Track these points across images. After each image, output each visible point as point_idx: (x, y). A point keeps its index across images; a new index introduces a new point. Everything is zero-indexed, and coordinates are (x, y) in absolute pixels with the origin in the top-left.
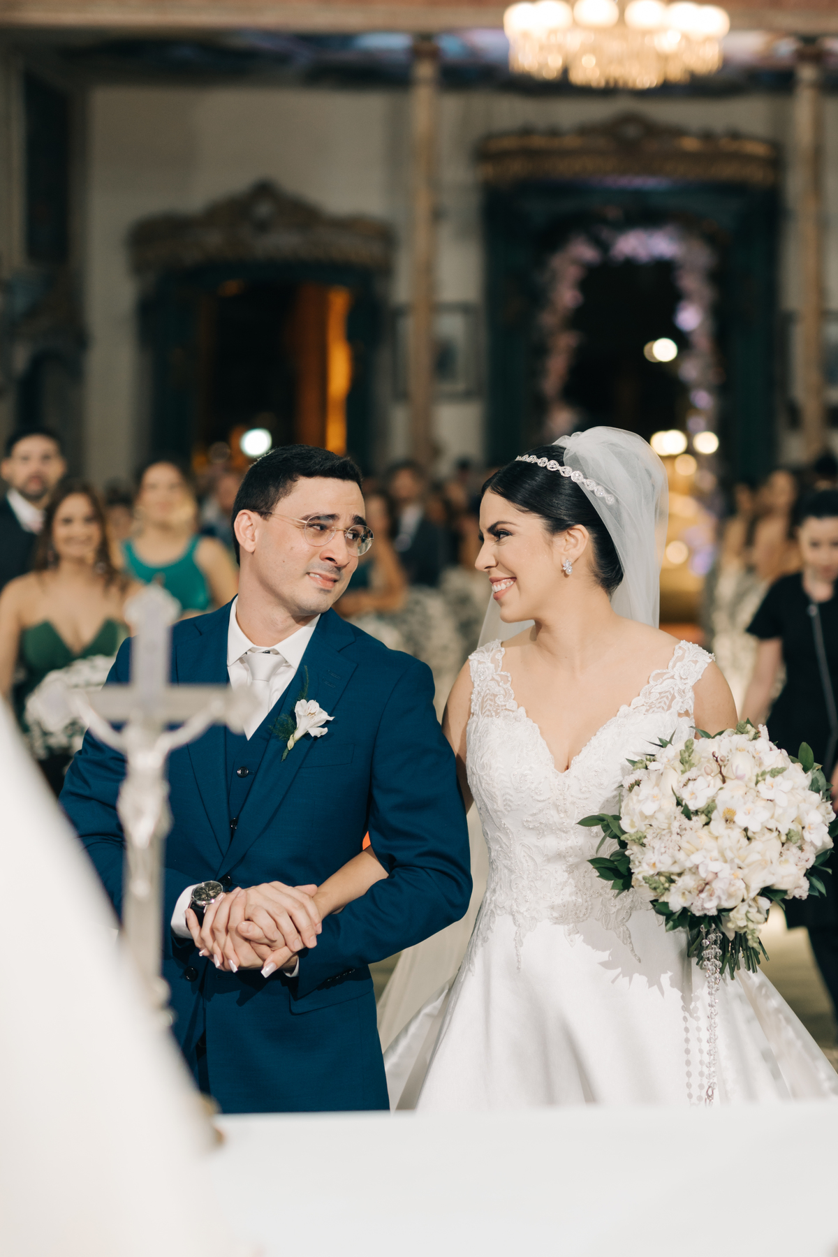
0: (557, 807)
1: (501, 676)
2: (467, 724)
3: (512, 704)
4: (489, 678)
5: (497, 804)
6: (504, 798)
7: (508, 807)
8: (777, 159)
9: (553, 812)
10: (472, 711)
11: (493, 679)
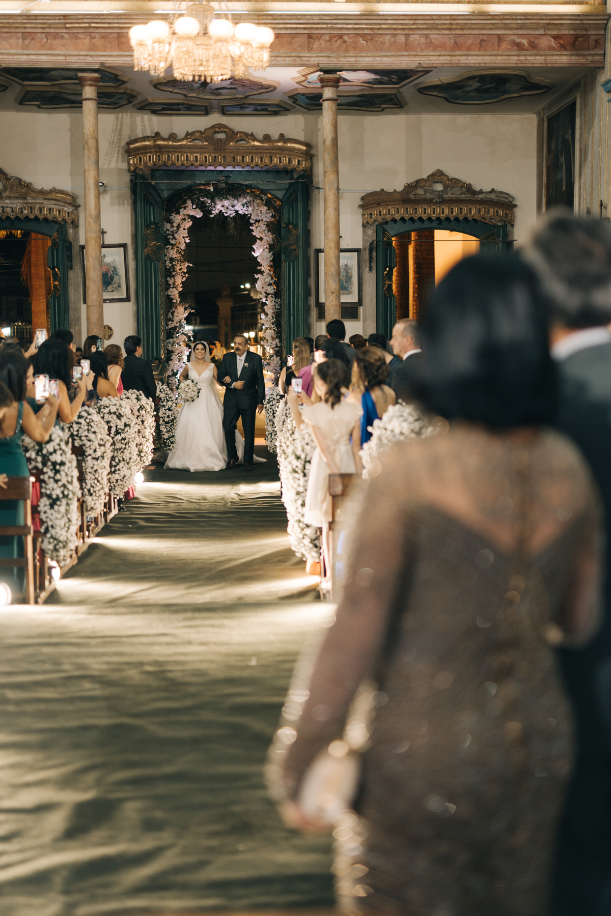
8: (309, 154)
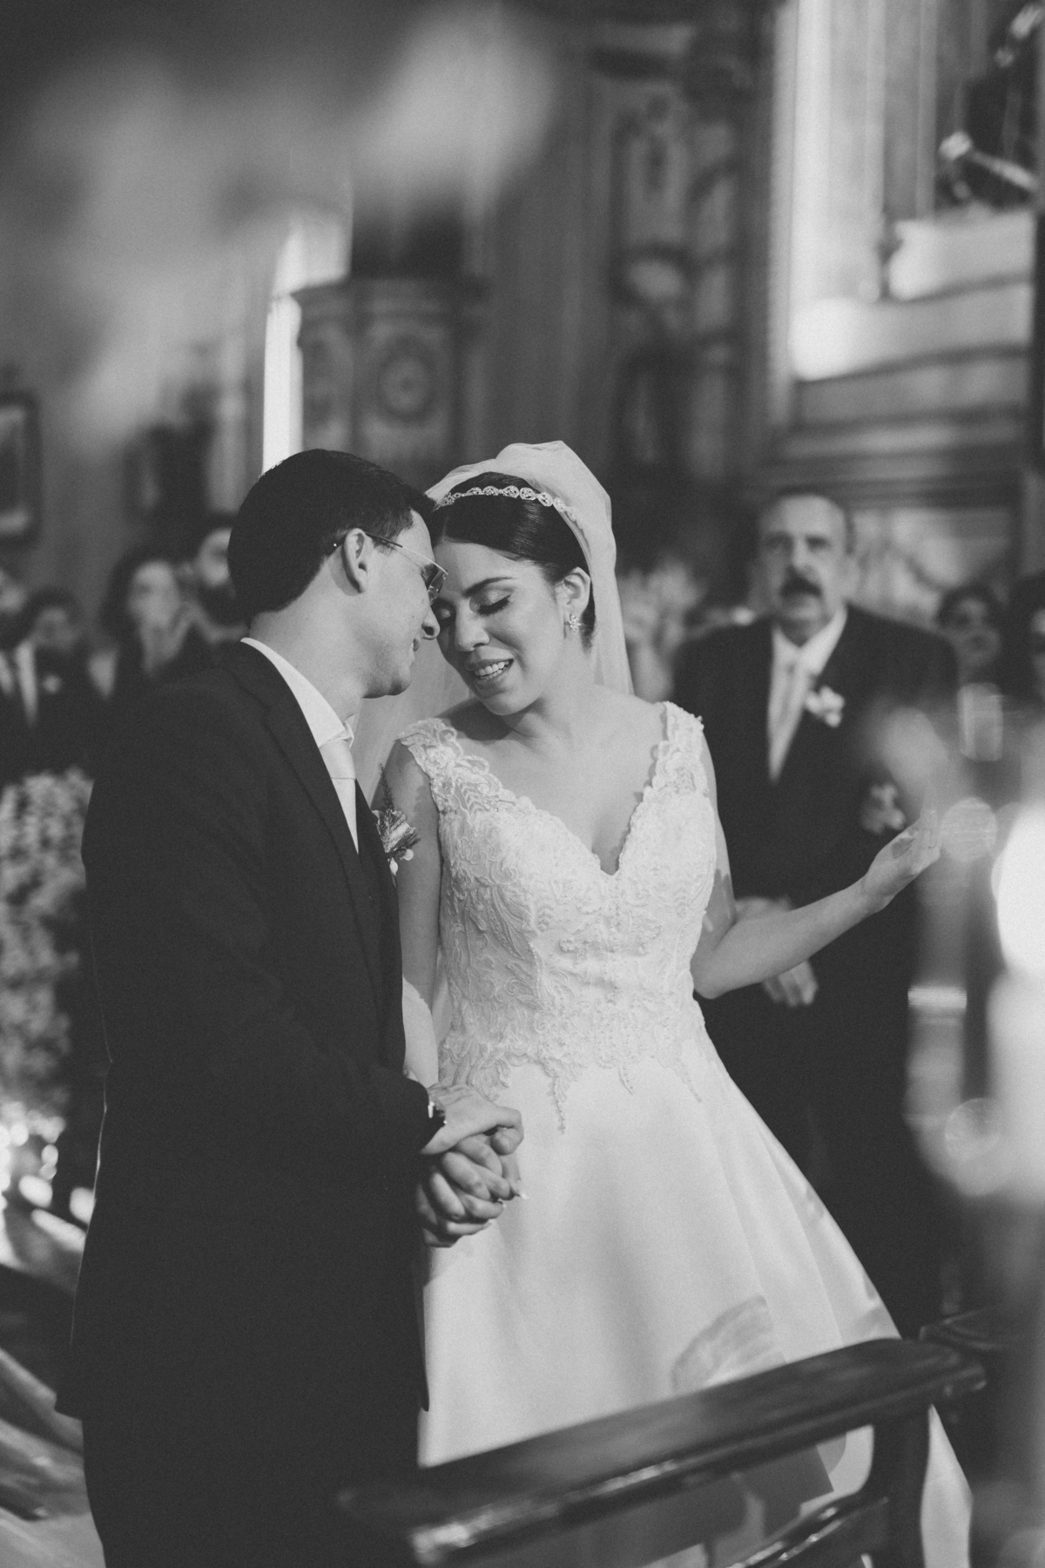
0: (608, 920)
1: (469, 761)
2: (438, 826)
3: (506, 794)
4: (452, 764)
5: (528, 922)
6: (541, 913)
7: (543, 925)
9: (602, 926)
10: (441, 808)
11: (458, 765)
